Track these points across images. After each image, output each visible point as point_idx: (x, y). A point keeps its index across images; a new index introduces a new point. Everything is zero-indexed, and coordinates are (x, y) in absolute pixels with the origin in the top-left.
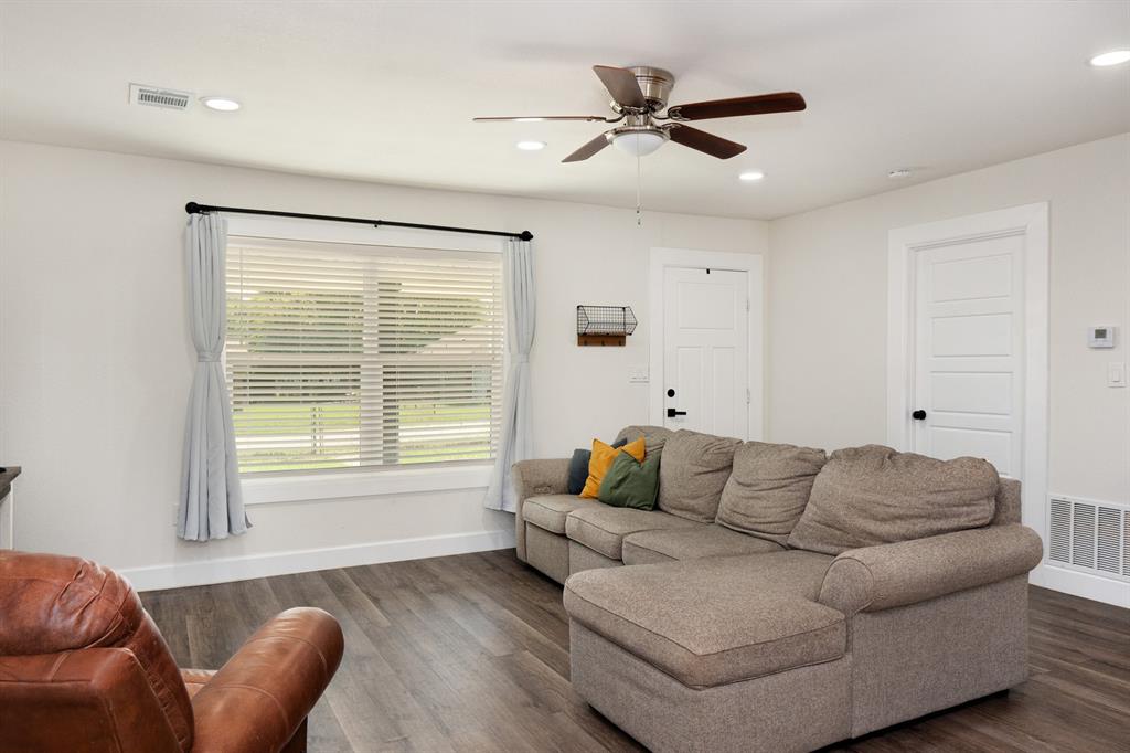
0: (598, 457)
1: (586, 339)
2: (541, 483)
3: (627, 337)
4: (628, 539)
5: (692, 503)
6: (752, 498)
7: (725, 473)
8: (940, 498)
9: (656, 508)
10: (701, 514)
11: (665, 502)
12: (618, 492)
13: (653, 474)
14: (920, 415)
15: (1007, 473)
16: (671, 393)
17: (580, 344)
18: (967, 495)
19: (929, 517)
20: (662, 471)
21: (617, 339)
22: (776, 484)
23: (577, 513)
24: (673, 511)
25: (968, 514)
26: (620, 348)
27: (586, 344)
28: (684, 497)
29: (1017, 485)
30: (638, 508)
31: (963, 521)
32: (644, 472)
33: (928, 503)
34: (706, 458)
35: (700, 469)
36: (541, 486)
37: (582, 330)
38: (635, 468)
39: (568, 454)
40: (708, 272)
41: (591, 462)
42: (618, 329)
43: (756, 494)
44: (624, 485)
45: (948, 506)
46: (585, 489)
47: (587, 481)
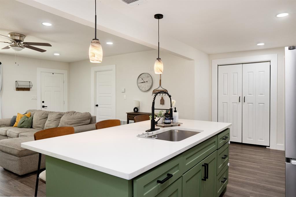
0: (18, 117)
1: (18, 89)
2: (3, 124)
3: (30, 89)
4: (20, 134)
5: (39, 126)
6: (51, 123)
7: (46, 119)
8: (80, 120)
9: (31, 127)
10: (41, 128)
11: (33, 126)
12: (22, 125)
13: (31, 120)
14: (97, 106)
15: (93, 115)
16: (43, 102)
17: (16, 90)
18: (84, 119)
19: (78, 123)
20: (33, 119)
21: (28, 89)
22: (55, 120)
23: (9, 130)
24: (35, 128)
25: (84, 122)
26: (29, 91)
27: (18, 90)
28: (37, 125)
29: (95, 117)
30: (27, 128)
31: (84, 124)
32: (29, 120)
33: (78, 121)
34: (43, 116)
35: (41, 118)
36: (3, 125)
37: (17, 87)
38: (27, 119)
39: (11, 117)
40: (53, 74)
41: (16, 119)
42: (28, 87)
43: (51, 122)
44: (23, 123)
45: (81, 121)
46: (14, 125)
47: (15, 123)
